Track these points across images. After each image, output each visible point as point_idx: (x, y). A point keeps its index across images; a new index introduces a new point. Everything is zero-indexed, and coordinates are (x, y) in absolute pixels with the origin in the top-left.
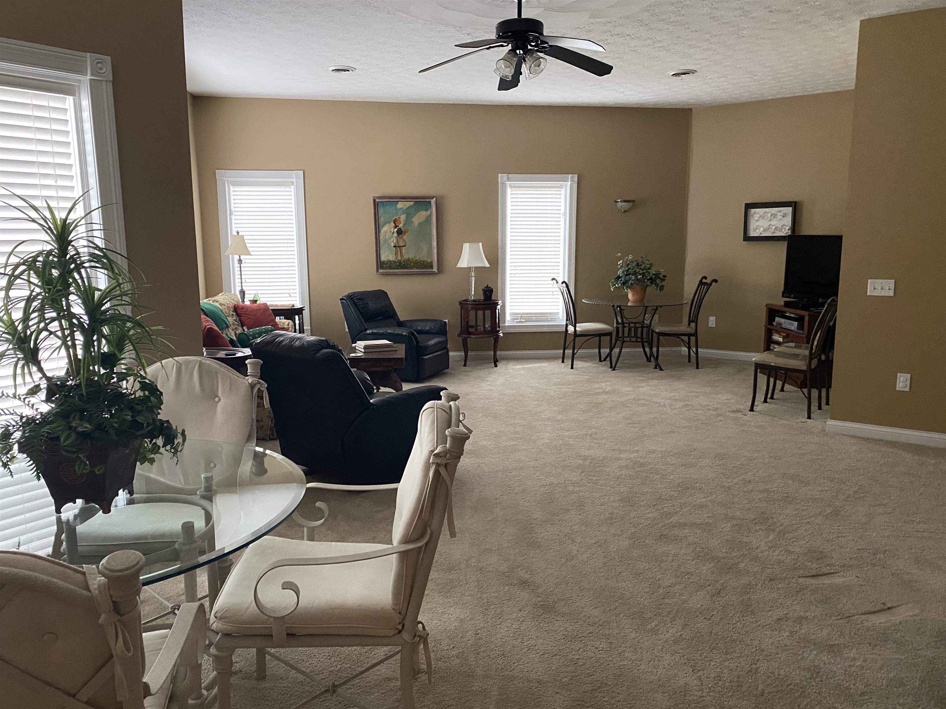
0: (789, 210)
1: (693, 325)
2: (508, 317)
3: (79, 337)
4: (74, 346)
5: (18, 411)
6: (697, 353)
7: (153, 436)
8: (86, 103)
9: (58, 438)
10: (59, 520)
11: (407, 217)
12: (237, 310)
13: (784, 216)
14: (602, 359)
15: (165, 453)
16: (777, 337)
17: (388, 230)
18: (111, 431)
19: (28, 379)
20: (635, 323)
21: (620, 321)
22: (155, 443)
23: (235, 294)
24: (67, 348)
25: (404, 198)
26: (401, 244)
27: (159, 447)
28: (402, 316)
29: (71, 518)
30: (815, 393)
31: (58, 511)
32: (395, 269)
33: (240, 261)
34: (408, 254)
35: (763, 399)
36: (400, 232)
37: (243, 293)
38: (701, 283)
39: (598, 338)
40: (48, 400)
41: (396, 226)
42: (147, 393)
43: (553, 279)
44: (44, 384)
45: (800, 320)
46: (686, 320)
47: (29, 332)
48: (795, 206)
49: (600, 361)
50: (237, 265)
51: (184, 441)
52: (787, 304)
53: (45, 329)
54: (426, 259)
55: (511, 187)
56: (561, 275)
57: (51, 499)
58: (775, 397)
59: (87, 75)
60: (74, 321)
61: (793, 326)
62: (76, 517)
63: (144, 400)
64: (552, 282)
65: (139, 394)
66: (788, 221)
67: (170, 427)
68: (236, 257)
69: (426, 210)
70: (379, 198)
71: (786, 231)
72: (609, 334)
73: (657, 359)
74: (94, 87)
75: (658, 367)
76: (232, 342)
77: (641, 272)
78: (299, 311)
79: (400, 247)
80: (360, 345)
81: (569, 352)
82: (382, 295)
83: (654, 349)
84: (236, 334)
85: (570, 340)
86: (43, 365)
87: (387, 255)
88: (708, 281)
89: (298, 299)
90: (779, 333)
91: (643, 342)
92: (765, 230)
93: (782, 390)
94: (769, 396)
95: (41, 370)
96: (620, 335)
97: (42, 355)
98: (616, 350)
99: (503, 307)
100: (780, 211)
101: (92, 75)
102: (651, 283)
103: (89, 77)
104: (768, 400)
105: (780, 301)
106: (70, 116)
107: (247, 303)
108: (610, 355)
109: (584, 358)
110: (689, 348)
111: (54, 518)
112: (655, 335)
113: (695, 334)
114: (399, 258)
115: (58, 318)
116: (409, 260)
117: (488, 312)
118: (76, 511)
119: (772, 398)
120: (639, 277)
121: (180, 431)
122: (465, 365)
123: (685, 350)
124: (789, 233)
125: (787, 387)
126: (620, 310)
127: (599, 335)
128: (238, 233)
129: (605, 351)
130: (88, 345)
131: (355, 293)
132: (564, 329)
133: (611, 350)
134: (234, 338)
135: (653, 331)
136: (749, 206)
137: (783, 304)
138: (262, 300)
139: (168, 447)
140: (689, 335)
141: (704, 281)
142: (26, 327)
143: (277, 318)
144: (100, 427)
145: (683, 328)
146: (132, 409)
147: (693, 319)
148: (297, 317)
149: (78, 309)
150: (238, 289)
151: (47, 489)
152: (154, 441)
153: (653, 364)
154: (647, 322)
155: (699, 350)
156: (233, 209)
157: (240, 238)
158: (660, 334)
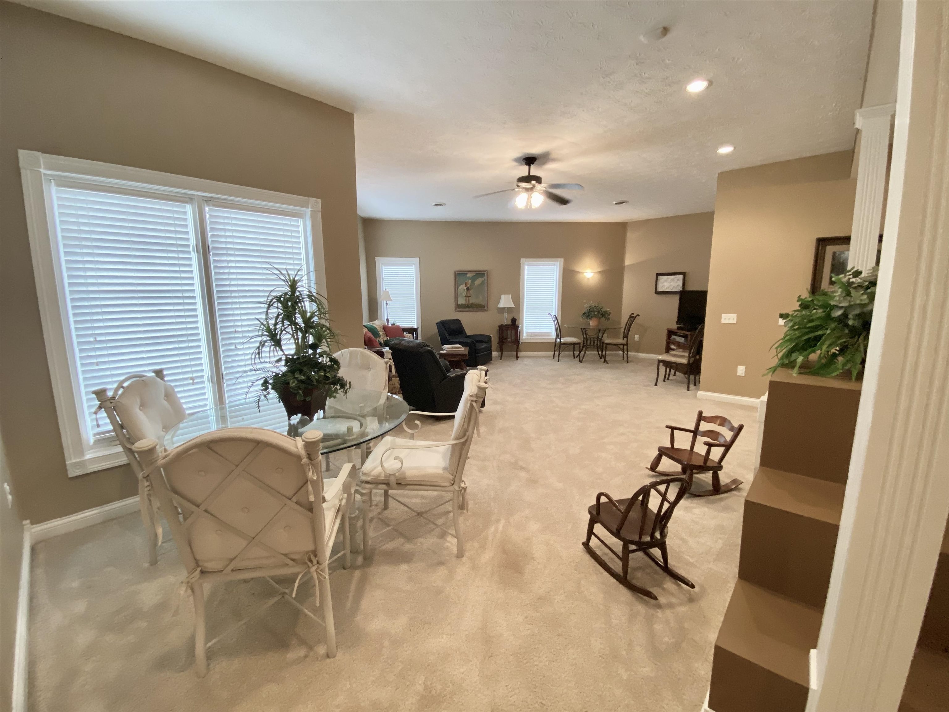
0: (681, 277)
1: (625, 339)
2: (525, 335)
3: (300, 334)
4: (298, 339)
5: (272, 370)
6: (627, 354)
7: (334, 383)
8: (309, 223)
9: (288, 383)
10: (290, 424)
11: (472, 282)
12: (385, 328)
13: (678, 280)
14: (575, 357)
15: (341, 392)
16: (673, 347)
17: (462, 287)
18: (314, 380)
19: (276, 354)
20: (594, 338)
21: (585, 337)
22: (336, 388)
23: (384, 321)
24: (295, 339)
25: (471, 272)
26: (469, 295)
27: (338, 390)
28: (469, 333)
29: (296, 423)
30: (692, 377)
31: (289, 419)
32: (465, 308)
33: (387, 304)
34: (472, 300)
35: (663, 380)
36: (468, 289)
37: (388, 320)
38: (631, 317)
39: (573, 346)
40: (285, 365)
41: (466, 286)
42: (333, 363)
43: (549, 314)
44: (284, 358)
45: (686, 337)
46: (622, 336)
47: (277, 332)
48: (684, 274)
49: (574, 358)
50: (385, 306)
51: (350, 387)
52: (678, 328)
53: (284, 330)
54: (481, 303)
55: (528, 265)
56: (554, 312)
57: (286, 414)
58: (670, 378)
59: (309, 208)
60: (298, 326)
61: (682, 340)
62: (298, 423)
63: (331, 367)
64: (548, 316)
65: (329, 363)
66: (680, 283)
67: (343, 380)
68: (385, 302)
69: (482, 278)
70: (458, 271)
71: (680, 288)
72: (579, 344)
73: (605, 357)
74: (313, 214)
75: (605, 361)
76: (381, 344)
77: (597, 310)
78: (416, 330)
79: (468, 297)
80: (446, 346)
81: (557, 353)
82: (458, 321)
83: (604, 352)
84: (383, 341)
85: (557, 346)
86: (283, 348)
87: (461, 301)
88: (634, 315)
89: (415, 324)
90: (674, 344)
91: (598, 348)
92: (667, 288)
93: (675, 375)
94: (667, 378)
95: (282, 350)
96: (585, 344)
97: (283, 342)
98: (583, 353)
99: (522, 328)
100: (676, 277)
101: (311, 208)
102: (603, 316)
103: (310, 209)
104: (666, 380)
105: (674, 326)
106: (301, 229)
107: (390, 325)
108: (579, 355)
109: (565, 356)
110: (623, 352)
111: (287, 423)
112: (604, 345)
113: (627, 344)
114: (467, 302)
115: (291, 325)
116: (472, 303)
117: (513, 332)
118: (298, 420)
119: (668, 379)
120: (596, 313)
121: (348, 382)
122: (501, 359)
123: (621, 353)
124: (681, 289)
125: (677, 373)
126: (584, 331)
127: (574, 344)
128: (386, 289)
129: (577, 353)
130: (304, 338)
131: (444, 321)
132: (554, 341)
133: (580, 352)
134: (383, 342)
135: (603, 343)
136: (658, 275)
137: (676, 328)
138: (397, 324)
139: (342, 390)
140: (623, 345)
141: (633, 315)
142: (275, 329)
143: (405, 333)
144: (309, 378)
145: (621, 341)
146: (325, 371)
147: (626, 336)
148: (414, 333)
149: (300, 320)
150: (386, 318)
151: (284, 409)
152: (335, 387)
153: (603, 360)
154: (600, 337)
155: (629, 353)
156: (384, 277)
157: (387, 293)
158: (607, 344)
